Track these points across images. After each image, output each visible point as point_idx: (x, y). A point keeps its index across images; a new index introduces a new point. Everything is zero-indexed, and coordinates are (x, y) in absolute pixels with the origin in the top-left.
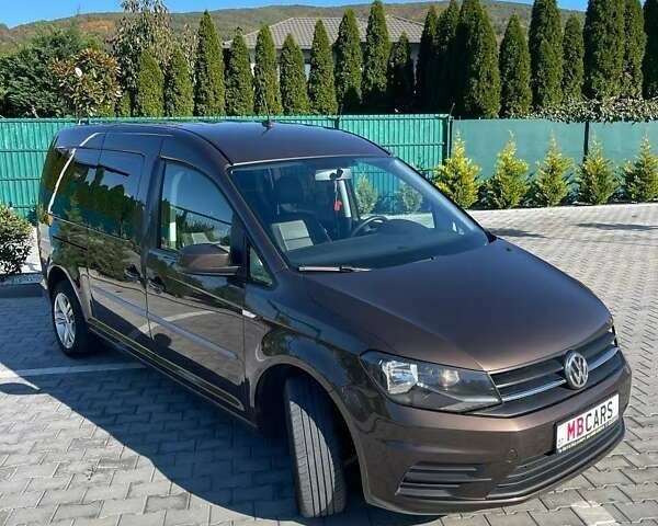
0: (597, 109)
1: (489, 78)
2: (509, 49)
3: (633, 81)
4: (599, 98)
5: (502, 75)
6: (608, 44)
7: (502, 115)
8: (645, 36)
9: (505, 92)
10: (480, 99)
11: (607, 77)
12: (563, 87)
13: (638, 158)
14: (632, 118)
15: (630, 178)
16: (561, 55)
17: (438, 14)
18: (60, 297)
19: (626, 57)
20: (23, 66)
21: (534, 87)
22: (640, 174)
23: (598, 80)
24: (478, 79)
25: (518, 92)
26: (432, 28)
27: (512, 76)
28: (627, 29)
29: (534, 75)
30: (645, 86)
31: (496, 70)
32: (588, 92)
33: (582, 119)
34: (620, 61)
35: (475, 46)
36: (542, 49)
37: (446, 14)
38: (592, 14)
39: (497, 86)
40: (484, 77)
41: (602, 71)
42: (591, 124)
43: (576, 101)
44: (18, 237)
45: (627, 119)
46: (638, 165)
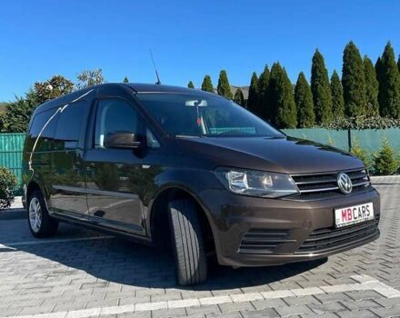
0: (354, 122)
1: (290, 108)
2: (300, 90)
3: (373, 107)
4: (355, 116)
5: (297, 105)
6: (357, 87)
7: (298, 127)
8: (377, 83)
9: (299, 115)
10: (285, 119)
11: (358, 105)
12: (333, 112)
13: (381, 149)
14: (375, 127)
15: (378, 161)
16: (330, 94)
17: (258, 77)
18: (33, 201)
19: (367, 94)
20: (20, 109)
21: (316, 111)
22: (383, 158)
23: (353, 107)
24: (283, 107)
25: (307, 114)
26: (255, 84)
27: (302, 105)
28: (367, 79)
29: (315, 104)
30: (380, 110)
31: (293, 102)
32: (348, 113)
33: (345, 128)
34: (364, 96)
35: (280, 90)
36: (318, 90)
37: (262, 75)
38: (345, 71)
39: (294, 111)
40: (286, 106)
41: (354, 102)
42: (351, 131)
43: (341, 119)
44: (10, 184)
45: (372, 128)
46: (381, 153)
